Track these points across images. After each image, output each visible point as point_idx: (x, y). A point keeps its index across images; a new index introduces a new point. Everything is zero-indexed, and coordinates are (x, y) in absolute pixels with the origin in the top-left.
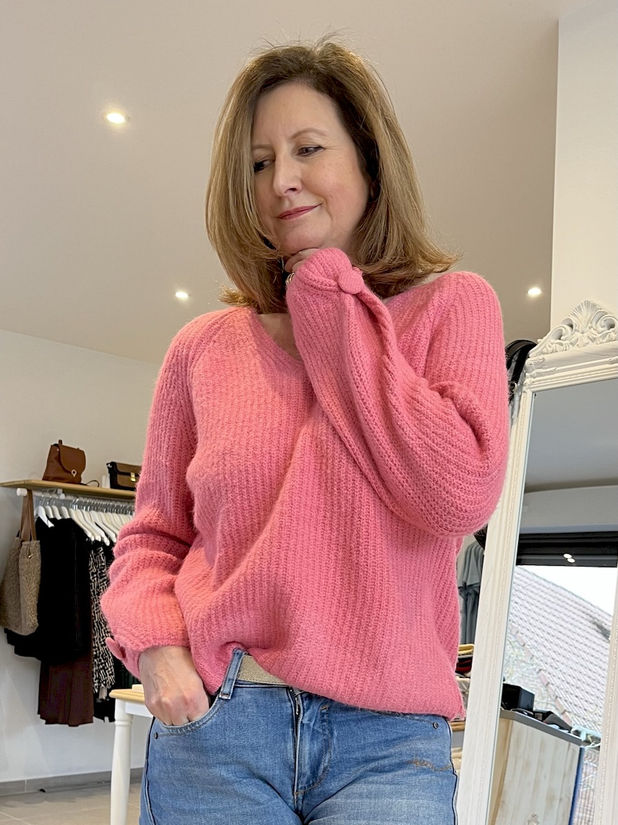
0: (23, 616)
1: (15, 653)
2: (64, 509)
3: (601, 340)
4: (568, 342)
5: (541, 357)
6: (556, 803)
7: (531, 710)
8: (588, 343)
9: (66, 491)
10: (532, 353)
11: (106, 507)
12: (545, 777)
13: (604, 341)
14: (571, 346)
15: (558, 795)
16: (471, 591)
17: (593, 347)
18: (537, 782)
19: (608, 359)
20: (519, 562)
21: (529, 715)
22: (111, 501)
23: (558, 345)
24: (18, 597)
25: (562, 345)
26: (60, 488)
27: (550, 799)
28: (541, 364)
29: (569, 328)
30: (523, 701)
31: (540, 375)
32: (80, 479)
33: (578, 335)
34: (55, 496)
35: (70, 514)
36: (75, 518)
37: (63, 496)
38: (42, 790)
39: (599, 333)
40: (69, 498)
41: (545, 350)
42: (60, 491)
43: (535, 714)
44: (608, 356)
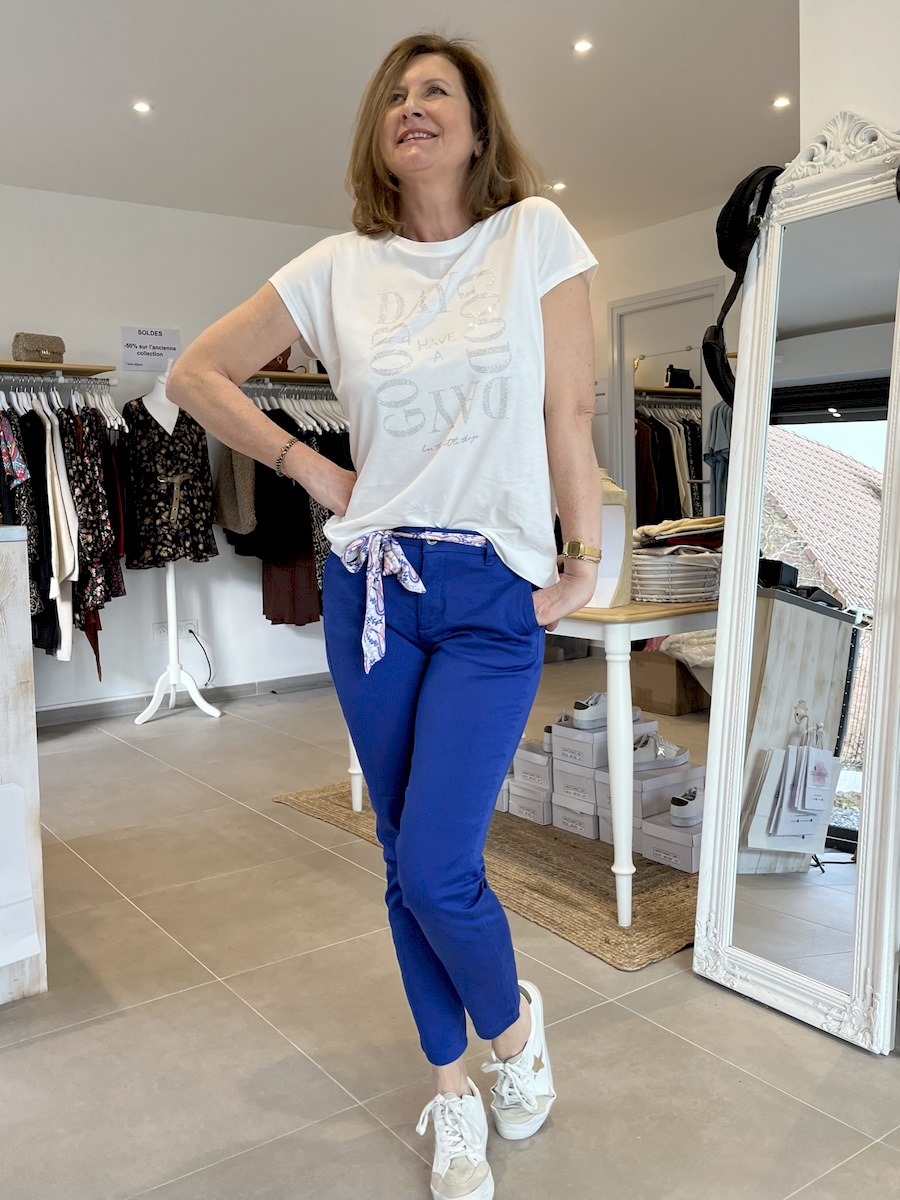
0: (240, 514)
1: (236, 552)
2: (273, 399)
3: (861, 157)
4: (822, 163)
5: (789, 184)
6: (827, 687)
7: (795, 588)
8: (845, 162)
9: (273, 380)
10: (779, 180)
11: (315, 394)
12: (813, 659)
13: (865, 157)
14: (825, 167)
15: (829, 679)
16: (719, 458)
17: (851, 166)
18: (803, 667)
19: (870, 179)
20: (774, 421)
21: (792, 592)
22: (320, 387)
23: (809, 168)
24: (235, 496)
25: (814, 167)
26: (266, 376)
27: (820, 684)
28: (790, 193)
29: (822, 147)
30: (785, 577)
31: (789, 204)
32: (287, 366)
33: (833, 153)
34: (262, 386)
35: (279, 405)
36: (285, 408)
37: (270, 386)
38: (273, 692)
39: (858, 149)
40: (277, 387)
41: (794, 176)
42: (267, 380)
43: (798, 591)
44: (871, 174)
